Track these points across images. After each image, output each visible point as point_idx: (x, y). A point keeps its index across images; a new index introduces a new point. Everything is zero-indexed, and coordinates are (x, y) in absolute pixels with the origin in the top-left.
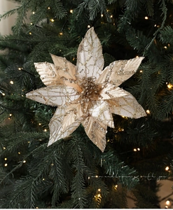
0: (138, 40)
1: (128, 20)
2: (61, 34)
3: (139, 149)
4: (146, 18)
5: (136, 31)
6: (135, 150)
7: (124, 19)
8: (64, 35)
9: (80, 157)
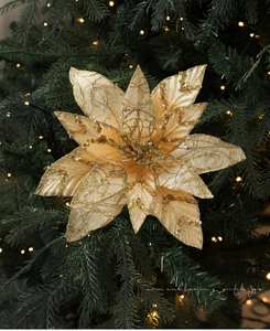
0: (229, 63)
1: (213, 30)
2: (95, 43)
3: (220, 239)
4: (241, 24)
5: (227, 47)
6: (214, 239)
7: (207, 28)
8: (99, 46)
9: (127, 256)
